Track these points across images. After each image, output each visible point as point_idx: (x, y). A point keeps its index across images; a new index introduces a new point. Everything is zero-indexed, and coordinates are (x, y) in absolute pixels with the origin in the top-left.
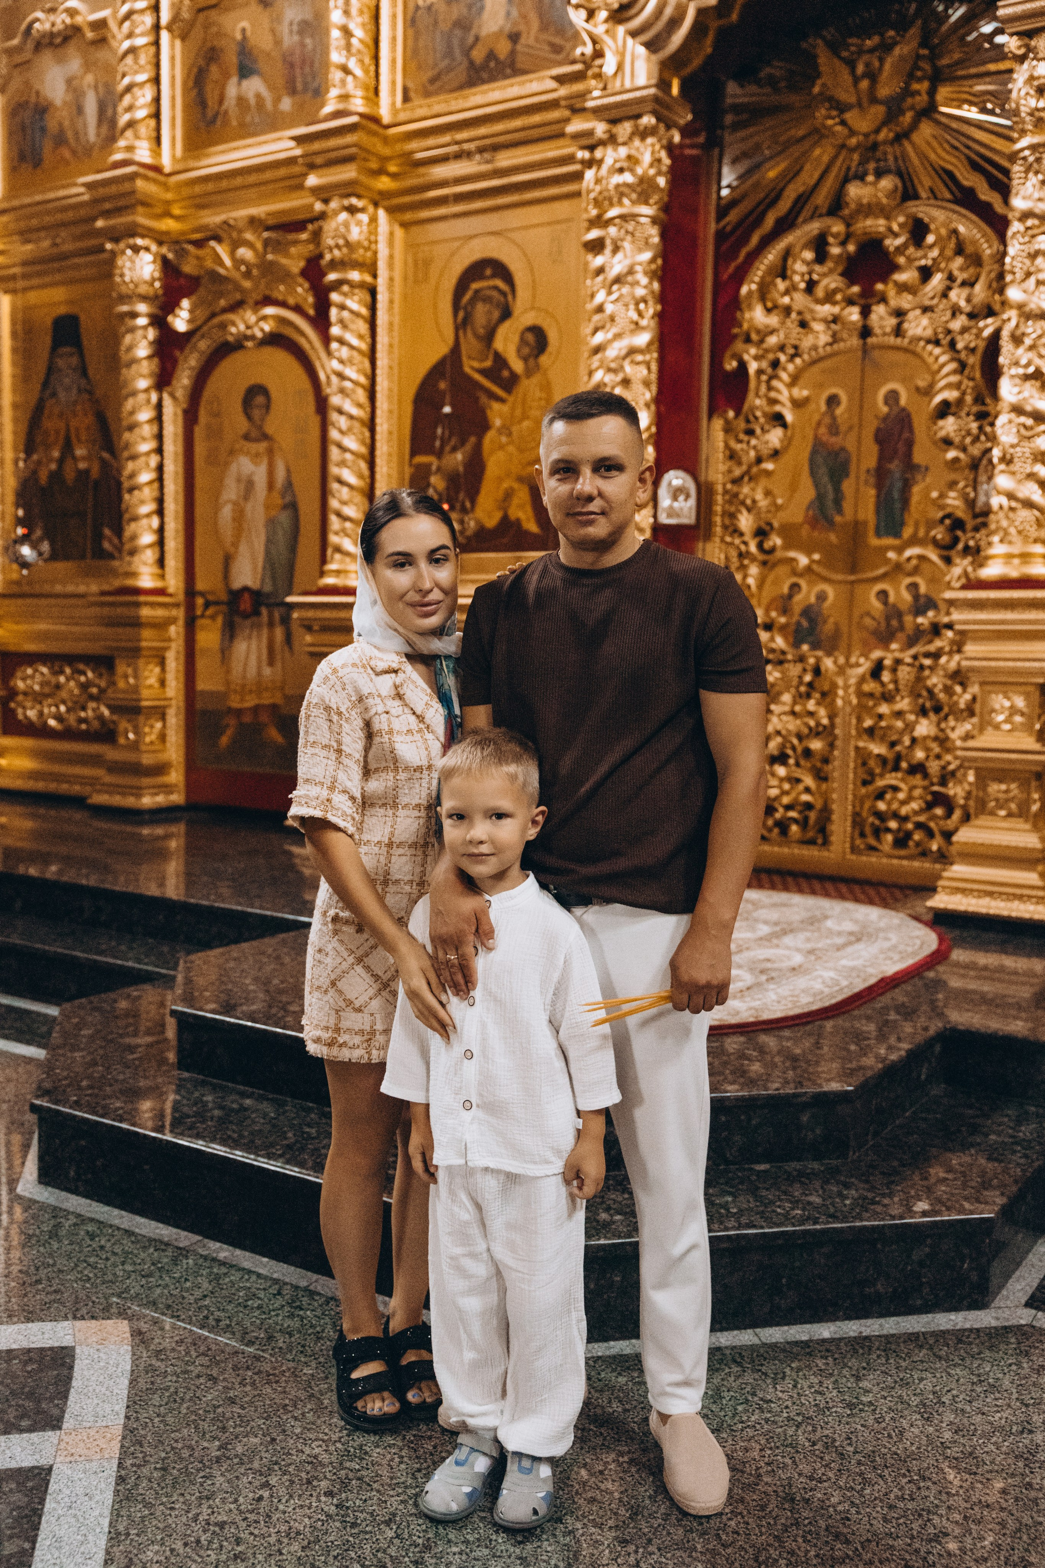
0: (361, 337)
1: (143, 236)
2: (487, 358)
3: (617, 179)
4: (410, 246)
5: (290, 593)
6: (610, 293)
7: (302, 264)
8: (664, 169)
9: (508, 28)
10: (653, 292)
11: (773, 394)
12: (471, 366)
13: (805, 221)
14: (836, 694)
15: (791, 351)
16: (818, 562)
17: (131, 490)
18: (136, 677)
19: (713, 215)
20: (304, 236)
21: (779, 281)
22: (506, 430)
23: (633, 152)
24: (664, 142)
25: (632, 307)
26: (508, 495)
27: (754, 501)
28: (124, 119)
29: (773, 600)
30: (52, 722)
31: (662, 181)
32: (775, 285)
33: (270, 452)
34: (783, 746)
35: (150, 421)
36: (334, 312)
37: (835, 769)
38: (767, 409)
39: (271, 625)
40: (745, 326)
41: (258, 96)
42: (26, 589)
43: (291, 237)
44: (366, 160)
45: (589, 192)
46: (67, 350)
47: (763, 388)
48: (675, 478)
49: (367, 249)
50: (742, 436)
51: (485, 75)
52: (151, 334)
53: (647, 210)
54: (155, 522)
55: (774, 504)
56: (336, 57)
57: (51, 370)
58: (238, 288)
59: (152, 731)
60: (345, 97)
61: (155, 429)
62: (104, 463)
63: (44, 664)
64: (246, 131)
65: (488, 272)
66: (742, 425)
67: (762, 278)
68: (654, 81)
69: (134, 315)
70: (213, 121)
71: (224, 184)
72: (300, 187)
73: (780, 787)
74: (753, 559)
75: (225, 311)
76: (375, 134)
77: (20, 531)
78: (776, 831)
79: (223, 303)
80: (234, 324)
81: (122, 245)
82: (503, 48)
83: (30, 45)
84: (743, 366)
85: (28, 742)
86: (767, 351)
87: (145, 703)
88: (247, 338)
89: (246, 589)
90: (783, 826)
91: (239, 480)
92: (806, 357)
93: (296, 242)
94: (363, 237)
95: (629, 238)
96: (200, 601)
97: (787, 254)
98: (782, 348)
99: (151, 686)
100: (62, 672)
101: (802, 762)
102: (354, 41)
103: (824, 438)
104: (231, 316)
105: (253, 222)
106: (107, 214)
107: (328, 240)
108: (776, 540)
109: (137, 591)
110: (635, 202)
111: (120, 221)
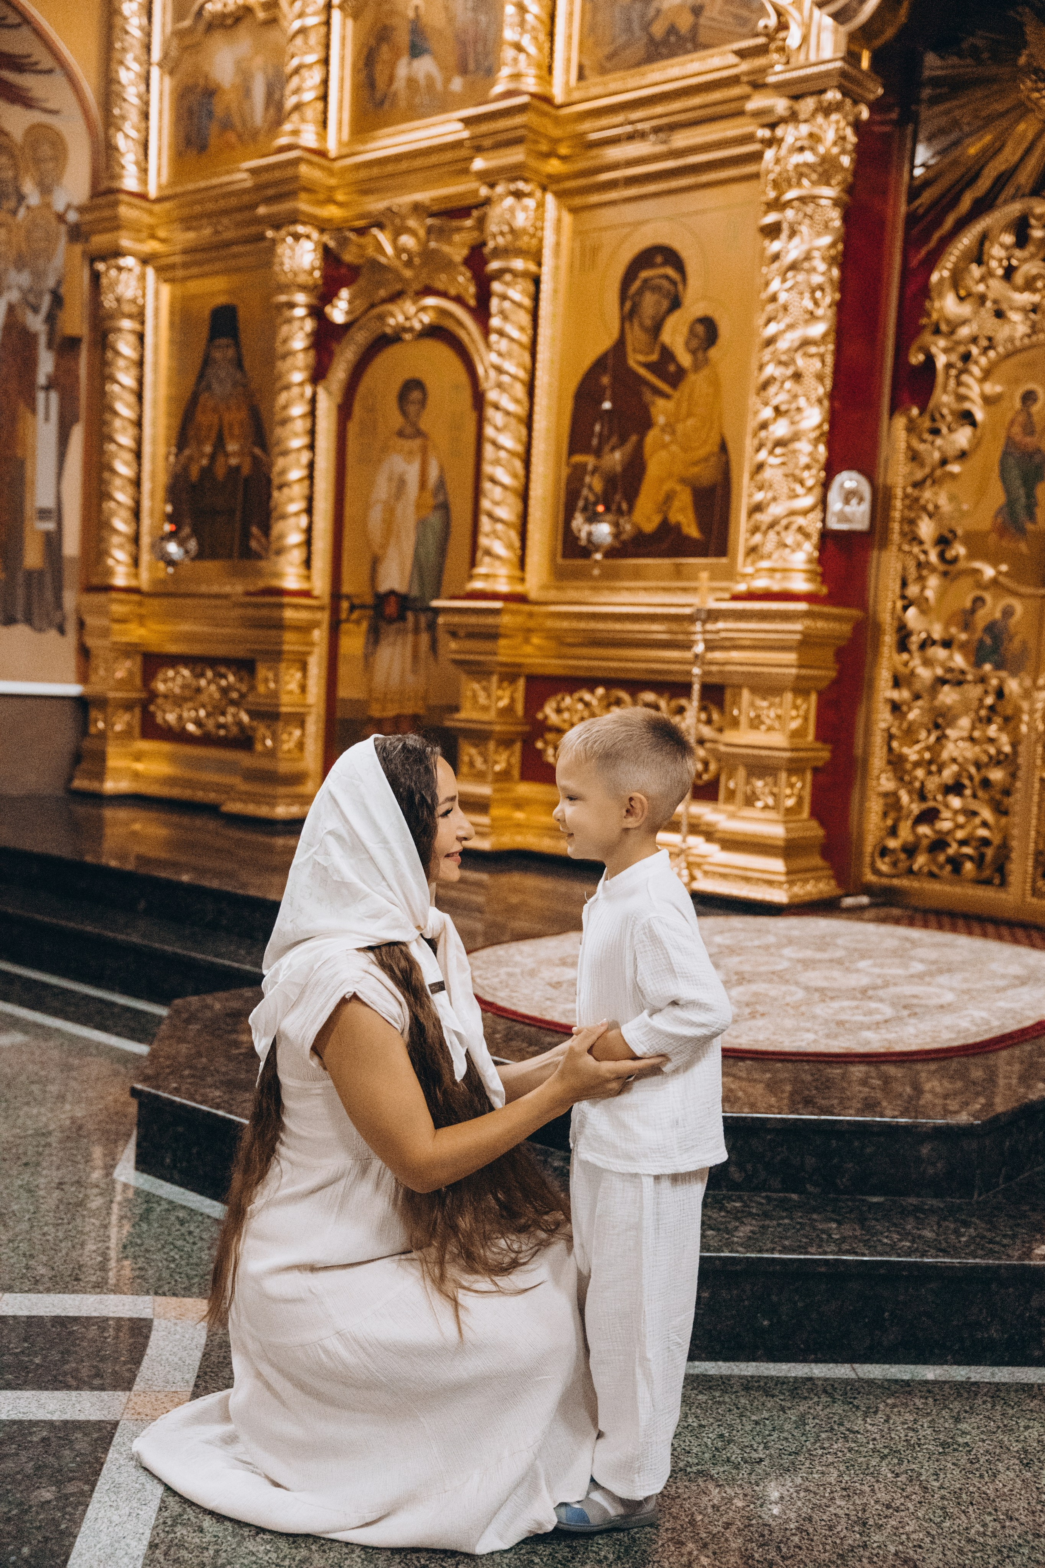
0: (522, 329)
1: (304, 223)
2: (652, 352)
3: (797, 158)
4: (578, 233)
5: (437, 596)
6: (784, 280)
7: (465, 252)
8: (849, 147)
10: (831, 280)
11: (963, 390)
12: (635, 360)
13: (1006, 202)
14: (1020, 721)
15: (984, 343)
16: (1006, 574)
17: (280, 487)
18: (276, 681)
19: (903, 198)
20: (469, 223)
21: (974, 267)
22: (670, 428)
23: (815, 130)
24: (851, 118)
25: (807, 295)
26: (669, 498)
27: (937, 507)
28: (290, 102)
29: (954, 615)
30: (191, 727)
31: (846, 161)
32: (970, 272)
34: (958, 775)
35: (303, 416)
36: (495, 303)
37: (1015, 802)
38: (955, 406)
39: (416, 631)
40: (935, 316)
41: (429, 78)
42: (171, 588)
43: (455, 223)
44: (536, 142)
45: (768, 172)
46: (223, 341)
47: (952, 383)
48: (848, 480)
49: (533, 236)
50: (927, 436)
51: (664, 51)
52: (309, 325)
53: (829, 192)
54: (304, 521)
55: (960, 510)
56: (509, 34)
57: (207, 362)
58: (400, 278)
59: (291, 737)
60: (516, 76)
61: (308, 424)
62: (255, 459)
63: (186, 666)
64: (414, 113)
66: (927, 424)
67: (956, 264)
68: (840, 54)
69: (292, 305)
70: (382, 103)
71: (390, 168)
72: (466, 171)
73: (953, 820)
74: (933, 570)
75: (384, 301)
76: (545, 114)
77: (168, 527)
78: (948, 868)
79: (382, 293)
80: (393, 315)
81: (283, 232)
82: (685, 22)
83: (201, 27)
84: (930, 360)
85: (166, 747)
86: (958, 343)
87: (284, 709)
88: (405, 330)
89: (392, 593)
90: (956, 863)
91: (390, 479)
92: (1001, 349)
93: (459, 230)
94: (528, 224)
95: (807, 221)
96: (345, 605)
97: (984, 238)
98: (974, 340)
99: (291, 692)
100: (202, 675)
101: (980, 793)
102: (529, 17)
103: (1018, 438)
104: (390, 307)
105: (417, 208)
106: (269, 200)
107: (493, 227)
108: (960, 550)
109: (282, 592)
110: (815, 183)
111: (282, 208)
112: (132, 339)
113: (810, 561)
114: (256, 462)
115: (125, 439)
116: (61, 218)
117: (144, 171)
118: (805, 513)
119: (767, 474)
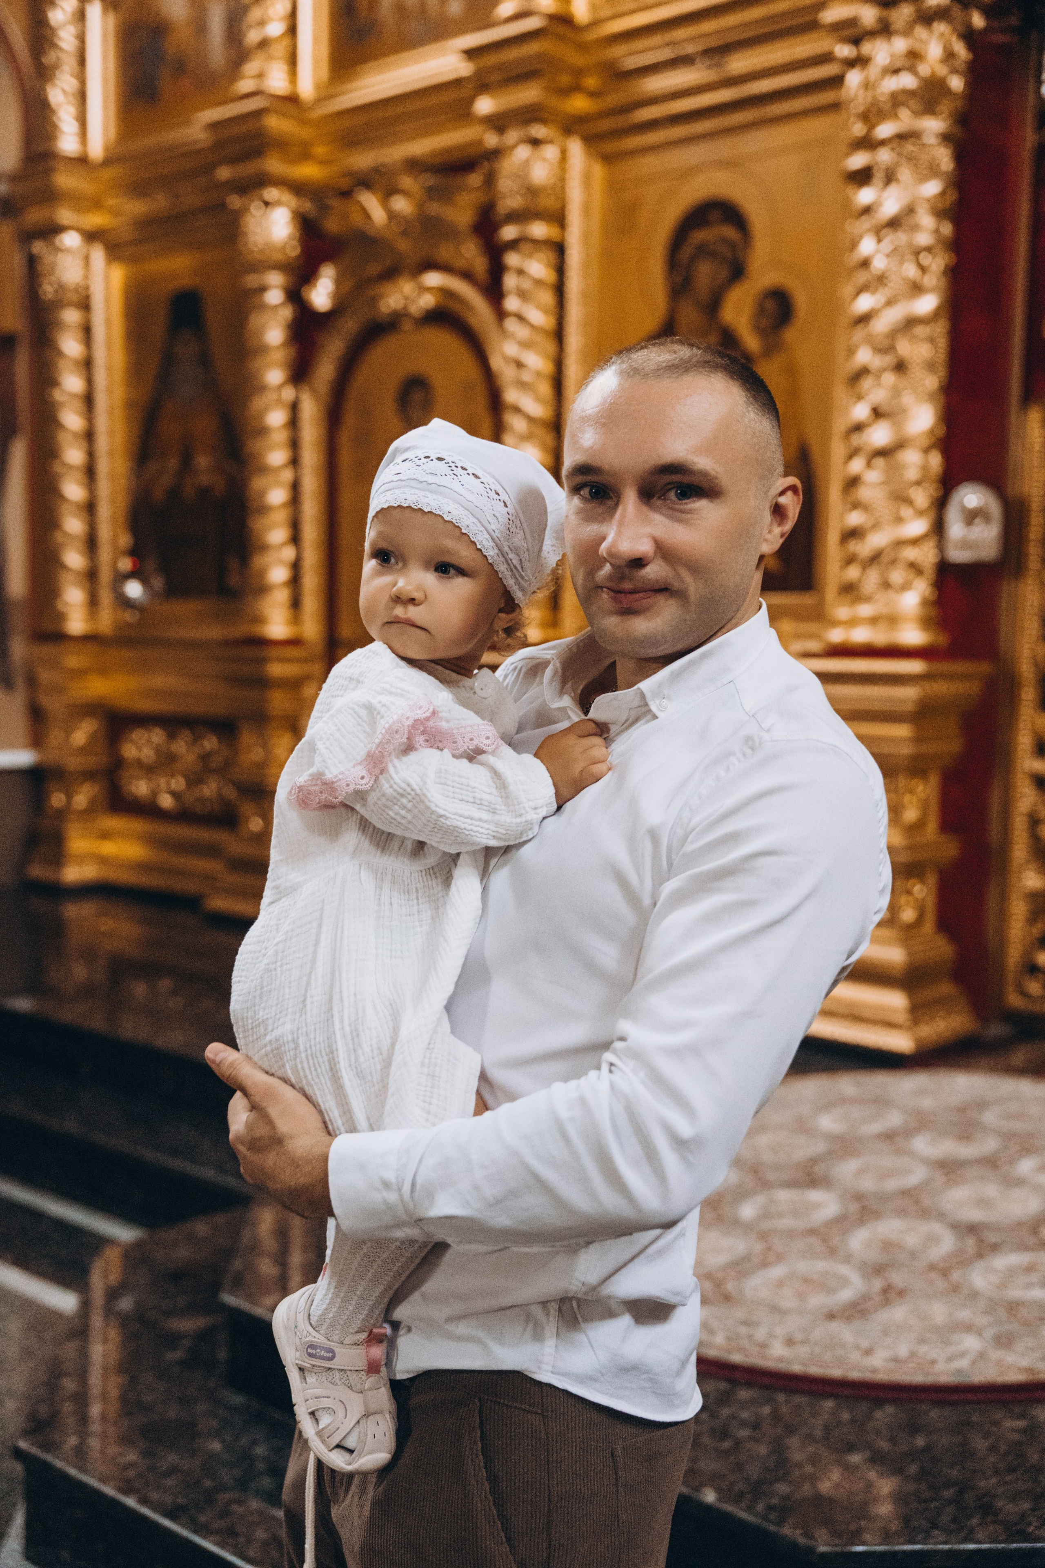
0: (545, 312)
1: (275, 186)
3: (892, 84)
4: (613, 187)
6: (879, 242)
7: (471, 216)
8: (961, 65)
10: (941, 238)
17: (260, 513)
18: (264, 747)
19: (1030, 127)
20: (473, 180)
23: (916, 45)
24: (961, 28)
25: (911, 259)
28: (253, 37)
30: (166, 801)
31: (956, 83)
35: (284, 426)
36: (510, 281)
42: (138, 634)
43: (459, 181)
44: (555, 74)
45: (853, 102)
49: (554, 193)
52: (287, 313)
53: (935, 125)
54: (290, 553)
58: (393, 250)
61: (290, 435)
63: (158, 727)
64: (405, 42)
69: (263, 289)
72: (468, 115)
75: (375, 280)
76: (565, 40)
79: (373, 269)
80: (385, 297)
81: (249, 198)
85: (137, 825)
88: (402, 316)
93: (466, 188)
94: (548, 179)
95: (907, 164)
100: (178, 738)
104: (382, 288)
105: (414, 165)
106: (233, 160)
107: (505, 184)
109: (263, 642)
110: (917, 114)
111: (248, 169)
112: (76, 333)
113: (925, 603)
115: (74, 456)
117: (83, 126)
118: (915, 542)
119: (864, 493)
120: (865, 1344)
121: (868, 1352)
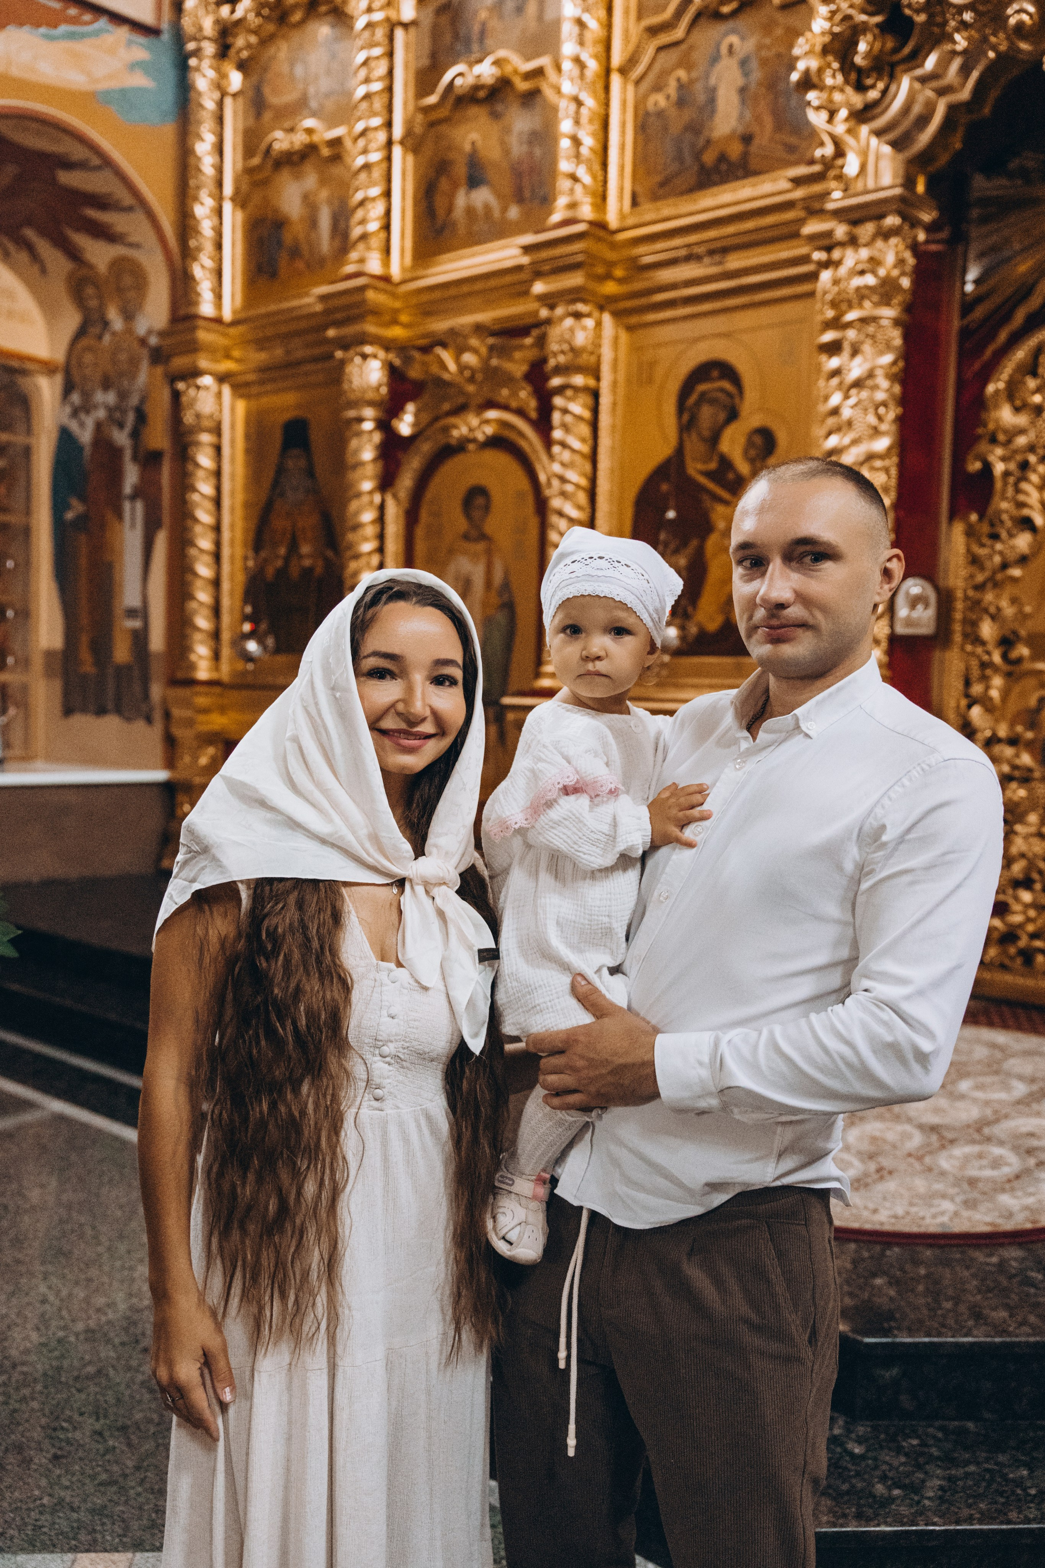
0: (583, 440)
1: (371, 343)
2: (711, 459)
3: (858, 281)
4: (636, 349)
5: (504, 694)
6: (847, 397)
7: (524, 368)
8: (909, 269)
9: (740, 130)
10: (893, 395)
11: (1021, 498)
12: (694, 468)
15: (1042, 452)
19: (956, 314)
20: (528, 341)
21: (1029, 378)
23: (876, 254)
24: (909, 241)
25: (871, 410)
27: (999, 609)
28: (356, 232)
31: (906, 282)
32: (1025, 383)
33: (489, 553)
34: (1027, 871)
35: (373, 522)
36: (556, 417)
38: (1015, 512)
40: (991, 426)
42: (250, 681)
43: (516, 342)
44: (593, 265)
45: (825, 293)
46: (296, 452)
47: (1010, 491)
49: (592, 353)
50: (985, 540)
51: (715, 177)
52: (377, 437)
53: (888, 313)
55: (1021, 611)
56: (565, 166)
57: (280, 470)
58: (462, 392)
60: (573, 206)
61: (377, 529)
62: (326, 560)
65: (715, 373)
66: (985, 528)
67: (1011, 376)
68: (899, 181)
69: (360, 420)
71: (453, 291)
72: (526, 294)
73: (1024, 913)
74: (996, 669)
75: (449, 414)
76: (602, 240)
77: (247, 627)
78: (1019, 961)
79: (446, 406)
80: (456, 427)
81: (351, 352)
82: (735, 150)
83: (270, 163)
84: (987, 468)
86: (1015, 452)
88: (469, 441)
90: (1027, 956)
93: (521, 347)
94: (587, 343)
95: (869, 341)
97: (1038, 352)
98: (1032, 449)
102: (584, 150)
104: (452, 420)
105: (479, 329)
106: (337, 324)
107: (553, 346)
108: (1024, 651)
110: (876, 305)
111: (350, 330)
112: (209, 451)
114: (328, 564)
115: (205, 543)
116: (143, 342)
117: (218, 296)
120: (871, 1206)
121: (875, 1211)
